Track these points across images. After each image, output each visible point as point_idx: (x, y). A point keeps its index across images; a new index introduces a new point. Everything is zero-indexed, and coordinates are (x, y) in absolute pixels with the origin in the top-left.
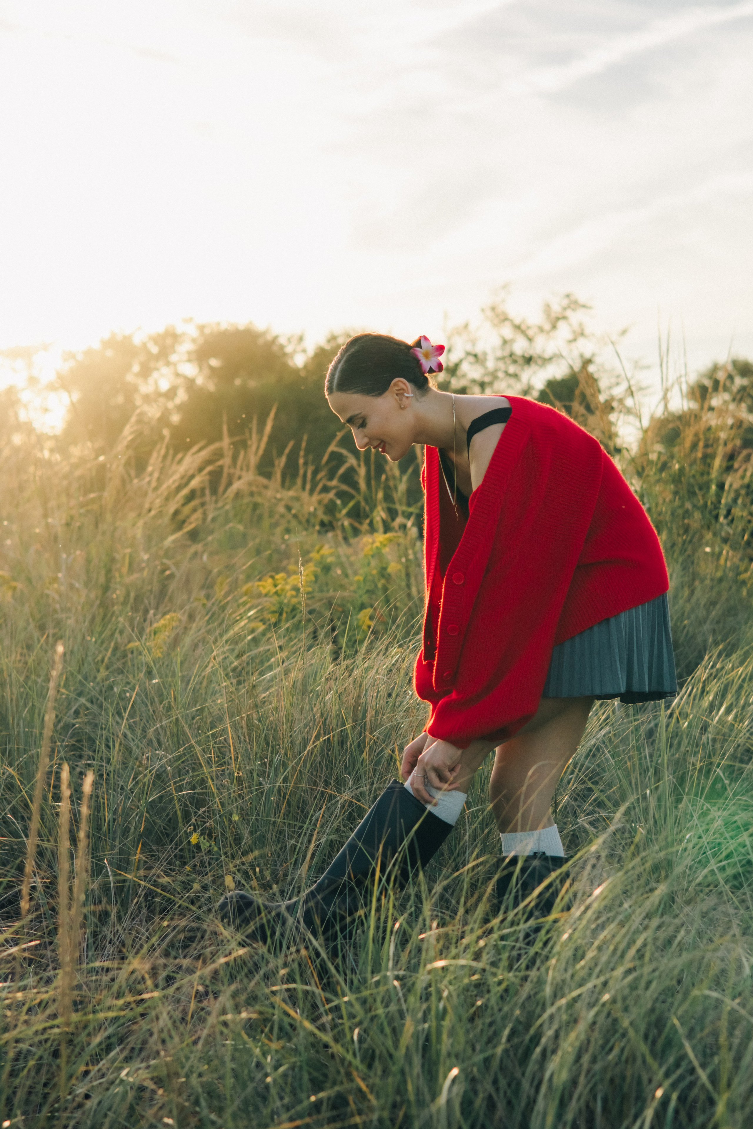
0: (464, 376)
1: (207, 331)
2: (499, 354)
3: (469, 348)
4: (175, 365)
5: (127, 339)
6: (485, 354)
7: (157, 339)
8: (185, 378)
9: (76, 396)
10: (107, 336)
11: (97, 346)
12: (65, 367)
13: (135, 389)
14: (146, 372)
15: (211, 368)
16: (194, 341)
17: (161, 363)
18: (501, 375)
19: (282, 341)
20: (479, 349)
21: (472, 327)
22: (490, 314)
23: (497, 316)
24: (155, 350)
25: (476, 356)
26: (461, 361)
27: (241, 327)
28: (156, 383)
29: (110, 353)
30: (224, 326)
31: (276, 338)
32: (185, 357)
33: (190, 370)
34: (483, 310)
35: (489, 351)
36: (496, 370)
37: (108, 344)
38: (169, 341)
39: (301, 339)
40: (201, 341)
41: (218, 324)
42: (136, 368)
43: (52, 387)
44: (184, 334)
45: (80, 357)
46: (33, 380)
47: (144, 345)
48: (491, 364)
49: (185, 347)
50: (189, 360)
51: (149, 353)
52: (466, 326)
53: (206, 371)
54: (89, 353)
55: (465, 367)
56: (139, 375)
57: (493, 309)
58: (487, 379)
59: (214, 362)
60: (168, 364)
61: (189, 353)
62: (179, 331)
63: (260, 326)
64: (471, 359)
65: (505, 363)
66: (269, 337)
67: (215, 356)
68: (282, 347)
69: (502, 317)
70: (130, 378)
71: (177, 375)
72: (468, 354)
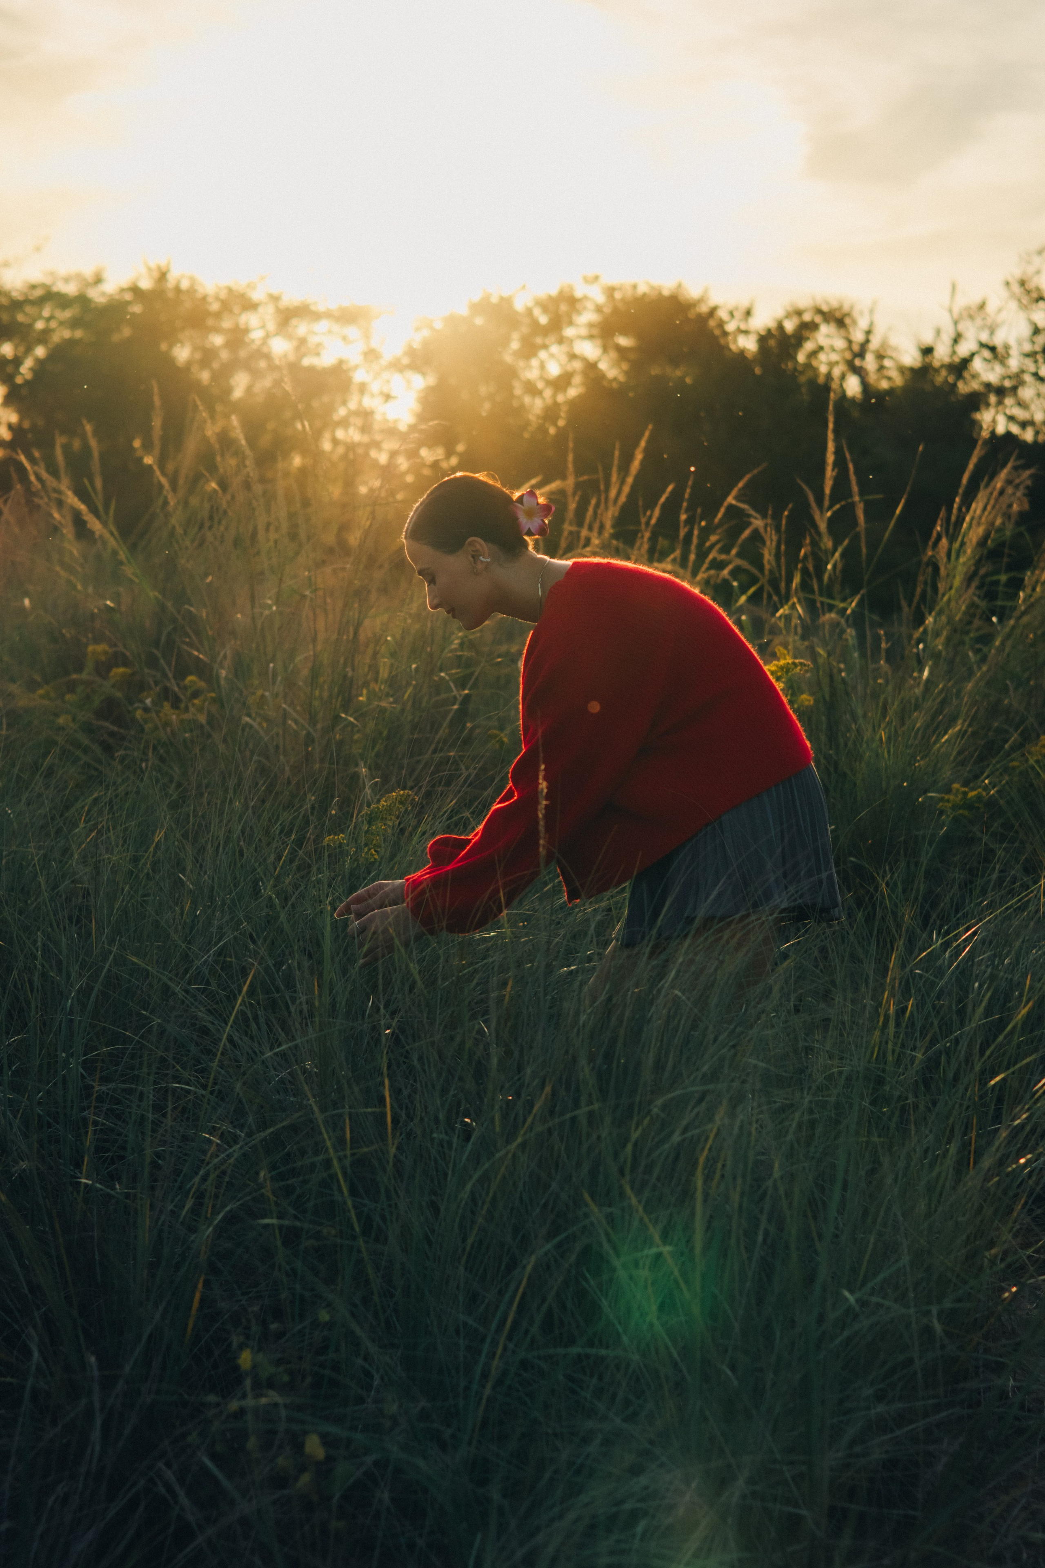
0: (974, 376)
1: (618, 295)
2: (1027, 347)
3: (984, 337)
4: (571, 341)
5: (506, 302)
6: (1007, 347)
7: (549, 305)
8: (584, 360)
9: (431, 380)
10: (476, 298)
11: (463, 310)
12: (417, 340)
13: (512, 373)
14: (529, 350)
15: (619, 349)
16: (599, 309)
17: (551, 339)
18: (1028, 378)
19: (723, 314)
20: (998, 340)
21: (991, 308)
22: (1016, 288)
23: (1028, 292)
24: (543, 320)
25: (993, 349)
26: (973, 355)
27: (666, 293)
28: (542, 366)
29: (479, 321)
30: (642, 289)
31: (713, 311)
32: (584, 331)
33: (590, 350)
34: (1008, 284)
35: (1012, 342)
36: (1023, 371)
37: (479, 308)
38: (563, 308)
39: (748, 313)
40: (607, 310)
41: (635, 287)
42: (515, 345)
43: (397, 366)
44: (585, 298)
45: (439, 325)
46: (371, 355)
47: (529, 311)
48: (1014, 363)
49: (587, 317)
50: (591, 337)
51: (535, 323)
52: (982, 306)
53: (613, 354)
54: (451, 320)
55: (977, 365)
56: (518, 354)
57: (1022, 283)
58: (1007, 384)
59: (624, 341)
60: (561, 341)
61: (591, 325)
62: (578, 294)
63: (693, 292)
64: (987, 354)
65: (1036, 362)
66: (704, 309)
67: (624, 333)
68: (721, 324)
69: (1035, 295)
70: (508, 358)
71: (573, 356)
72: (982, 345)
